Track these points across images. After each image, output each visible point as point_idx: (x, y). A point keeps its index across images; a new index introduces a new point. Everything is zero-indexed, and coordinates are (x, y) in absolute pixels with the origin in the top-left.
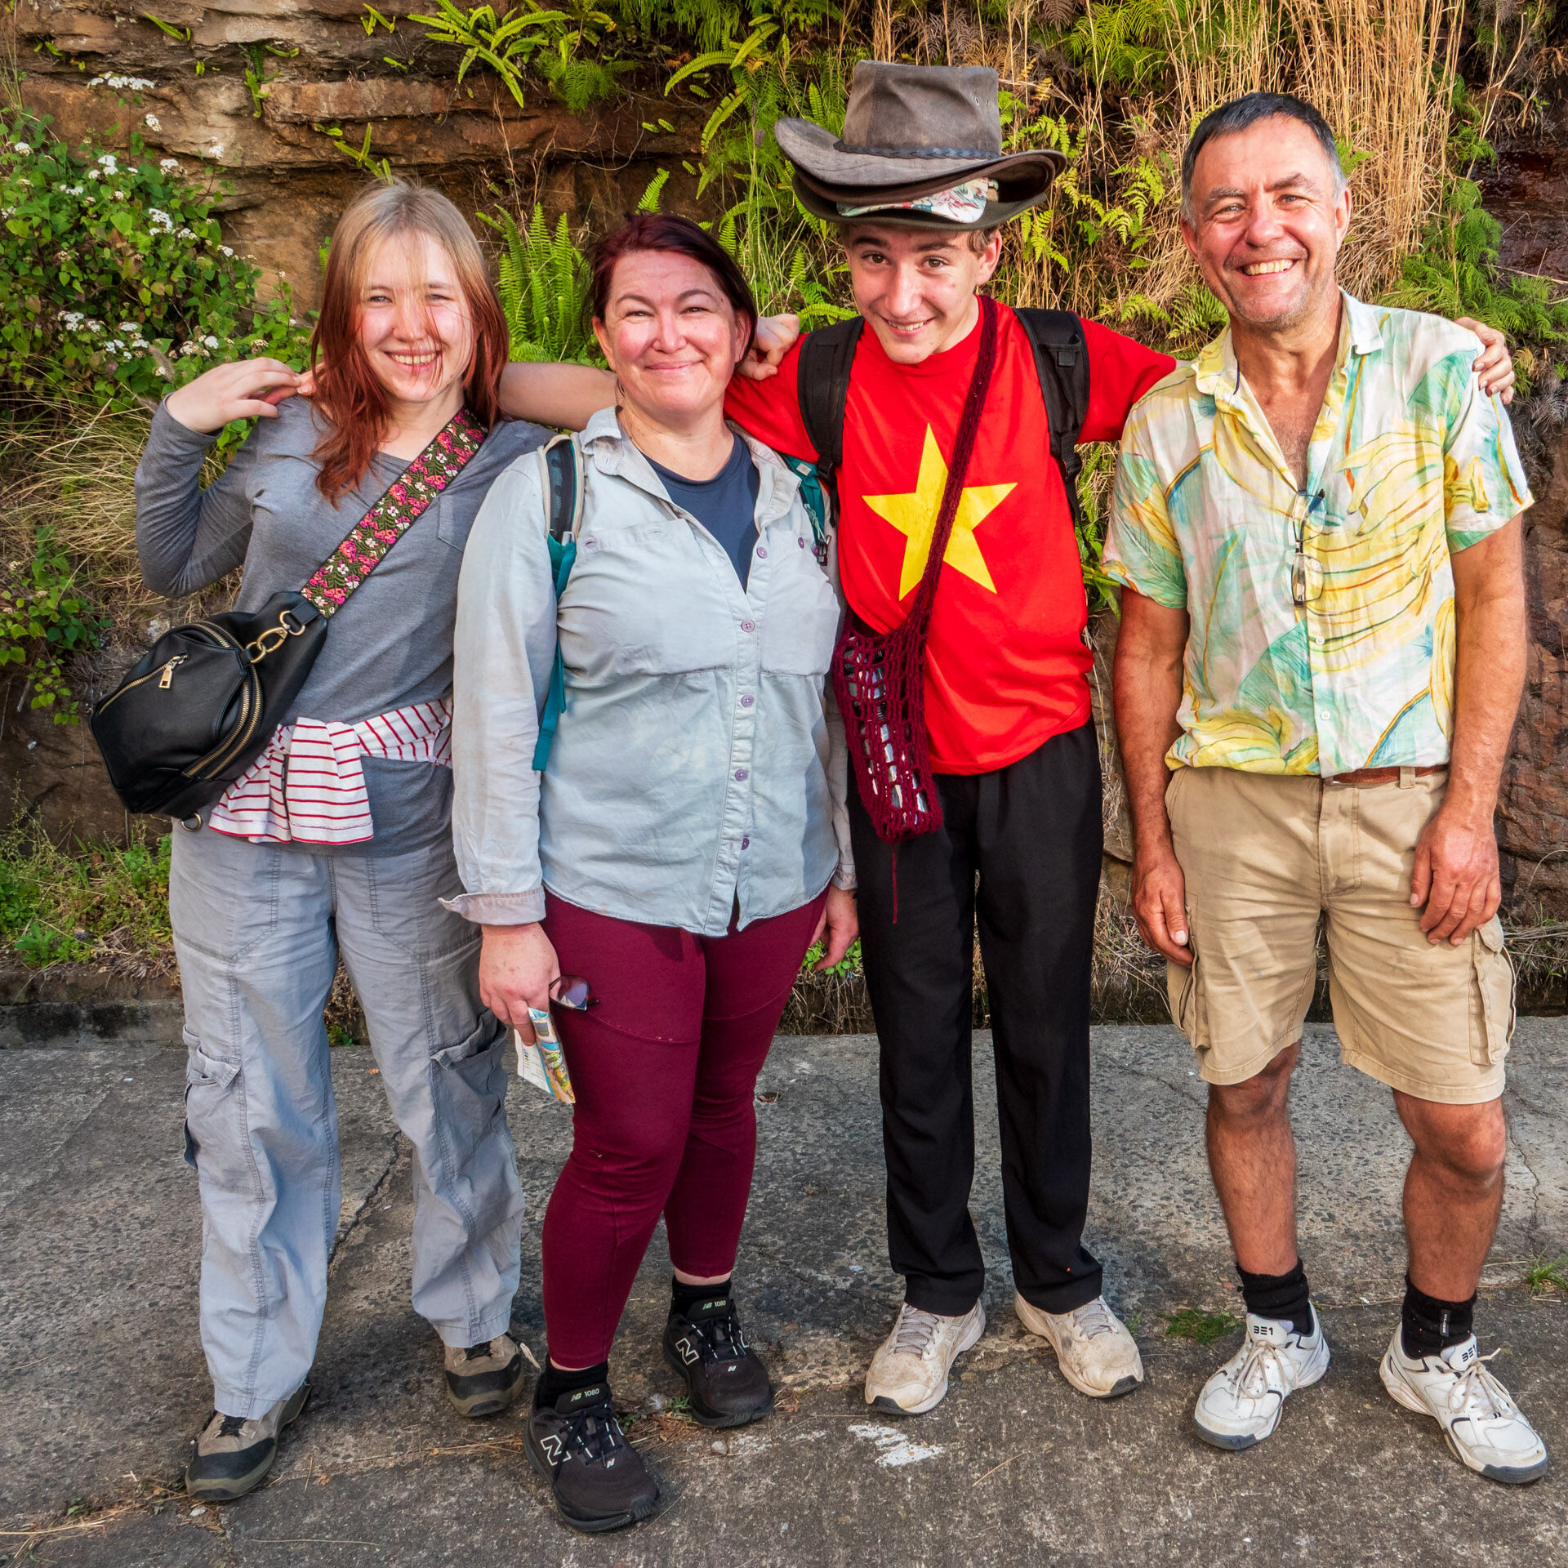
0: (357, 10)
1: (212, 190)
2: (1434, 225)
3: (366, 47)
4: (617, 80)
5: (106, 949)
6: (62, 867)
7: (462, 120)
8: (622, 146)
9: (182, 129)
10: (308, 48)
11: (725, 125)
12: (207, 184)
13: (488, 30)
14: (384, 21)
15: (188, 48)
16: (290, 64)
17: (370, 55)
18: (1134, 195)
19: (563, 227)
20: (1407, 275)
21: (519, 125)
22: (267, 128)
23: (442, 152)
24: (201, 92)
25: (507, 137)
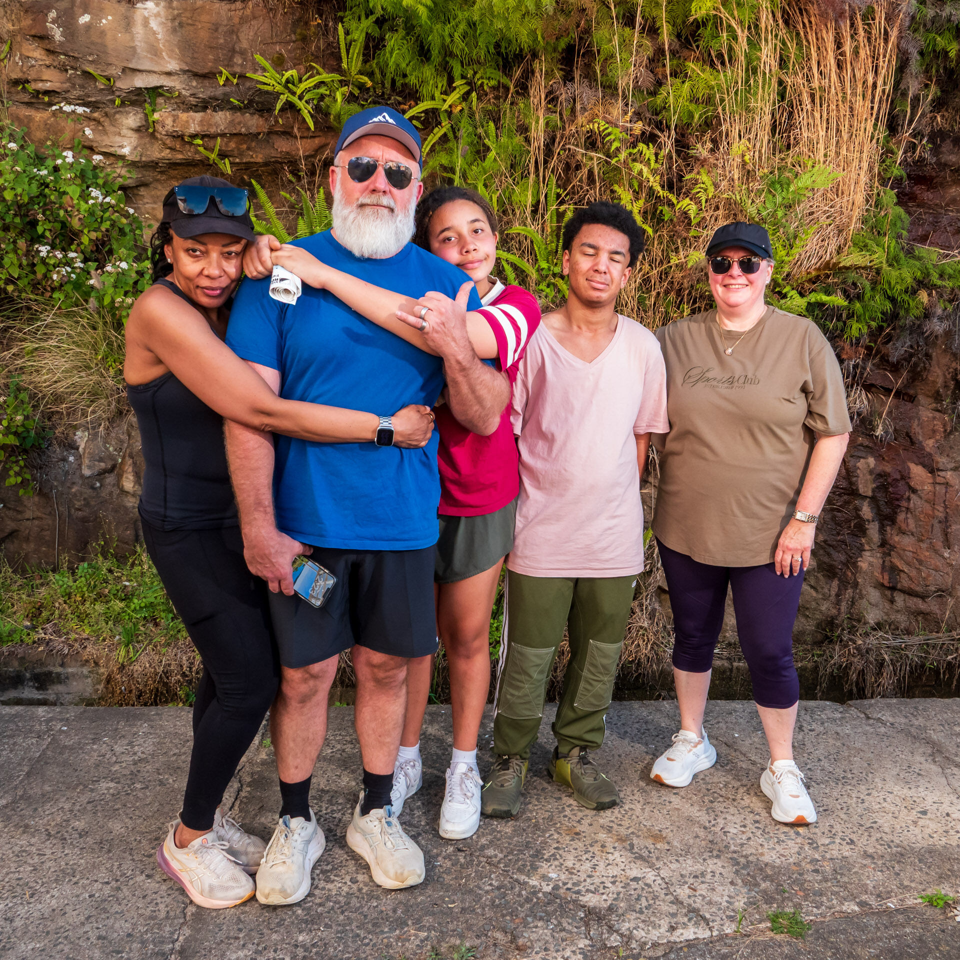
0: (215, 70)
1: (123, 174)
2: (870, 215)
3: (219, 92)
5: (43, 635)
6: (16, 582)
7: (275, 137)
9: (105, 137)
10: (184, 92)
11: (436, 144)
12: (118, 171)
13: (293, 84)
14: (230, 77)
15: (111, 90)
16: (172, 101)
17: (221, 97)
18: (698, 192)
20: (855, 245)
21: (309, 140)
22: (157, 139)
23: (261, 156)
24: (117, 116)
25: (301, 148)
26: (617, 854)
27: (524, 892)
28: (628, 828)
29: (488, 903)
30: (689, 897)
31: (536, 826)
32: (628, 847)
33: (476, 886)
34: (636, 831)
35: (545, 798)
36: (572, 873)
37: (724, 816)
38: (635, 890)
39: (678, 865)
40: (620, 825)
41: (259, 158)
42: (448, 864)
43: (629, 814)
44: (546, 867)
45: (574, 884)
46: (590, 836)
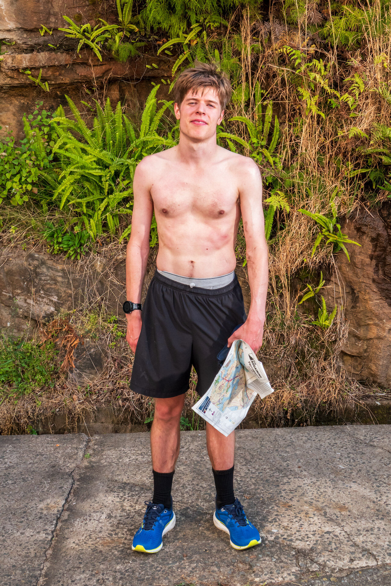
0: (38, 27)
3: (41, 40)
4: (137, 50)
7: (77, 66)
10: (18, 42)
11: (181, 66)
13: (88, 32)
14: (48, 30)
16: (11, 48)
17: (42, 43)
18: (354, 89)
19: (119, 106)
21: (100, 67)
22: (2, 72)
23: (68, 79)
25: (94, 72)
26: (316, 518)
28: (323, 503)
30: (363, 542)
31: (263, 502)
32: (323, 514)
34: (328, 505)
35: (268, 486)
36: (287, 529)
37: (386, 495)
38: (328, 538)
39: (356, 524)
40: (318, 501)
41: (67, 81)
43: (324, 494)
44: (270, 526)
45: (288, 536)
46: (298, 508)
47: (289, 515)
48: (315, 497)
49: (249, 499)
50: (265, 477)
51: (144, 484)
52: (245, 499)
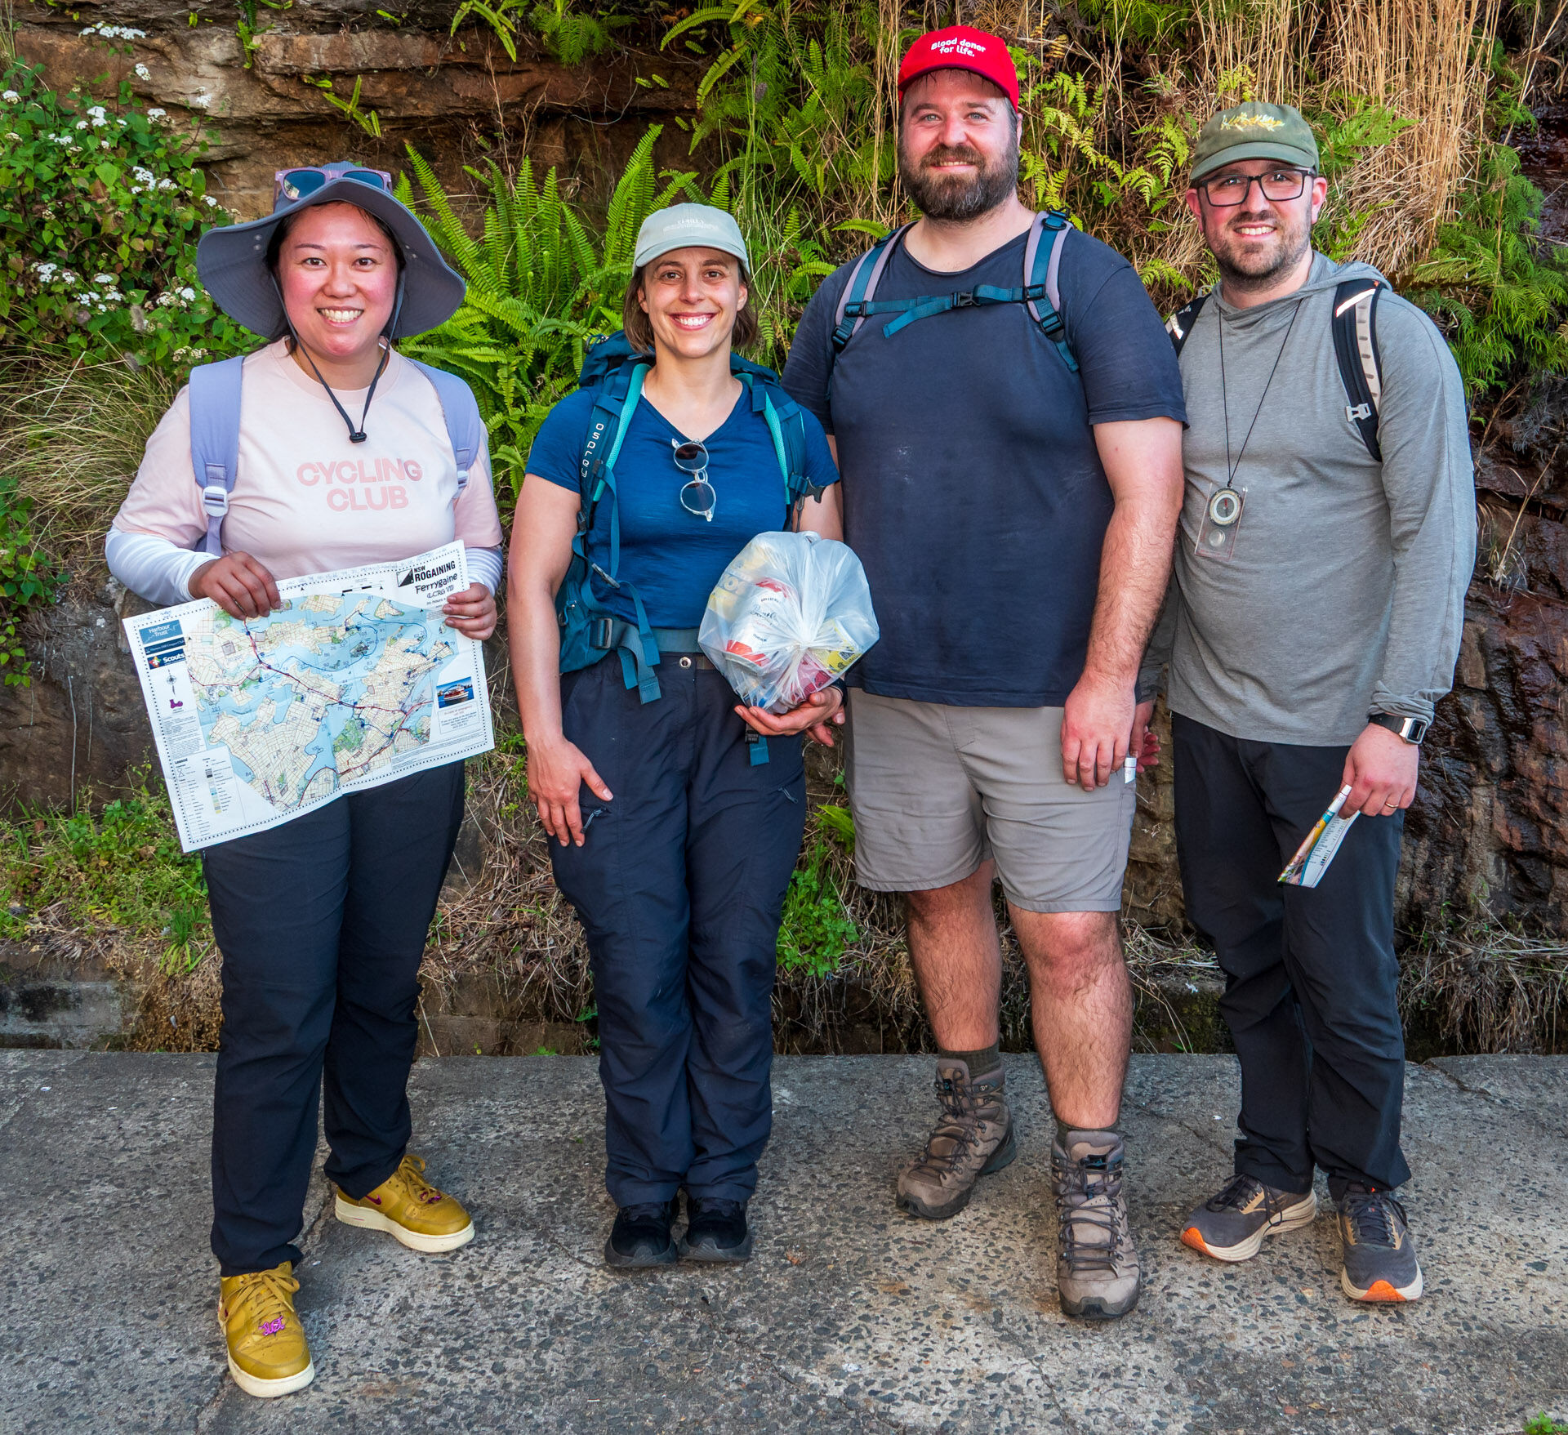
1: (198, 140)
2: (1471, 193)
4: (611, 34)
5: (40, 925)
7: (453, 73)
8: (615, 102)
9: (172, 79)
10: (302, 1)
11: (722, 79)
12: (193, 134)
16: (283, 16)
17: (364, 8)
18: (1159, 156)
19: (551, 180)
20: (1443, 243)
21: (511, 79)
22: (257, 80)
23: (430, 105)
24: (193, 43)
25: (499, 92)
26: (969, 1331)
27: (793, 1397)
28: (996, 1284)
29: (726, 1415)
30: (1088, 1412)
31: (834, 1277)
32: (992, 1319)
33: (710, 1384)
34: (1009, 1290)
35: (858, 1227)
36: (884, 1364)
37: (1172, 1264)
38: (992, 1396)
39: (1077, 1353)
40: (984, 1278)
41: (427, 110)
42: (669, 1341)
43: (1003, 1257)
44: (839, 1351)
45: (885, 1384)
46: (927, 1296)
47: (898, 1320)
48: (979, 1264)
49: (801, 1265)
50: (852, 1199)
51: (520, 1211)
52: (785, 1266)
